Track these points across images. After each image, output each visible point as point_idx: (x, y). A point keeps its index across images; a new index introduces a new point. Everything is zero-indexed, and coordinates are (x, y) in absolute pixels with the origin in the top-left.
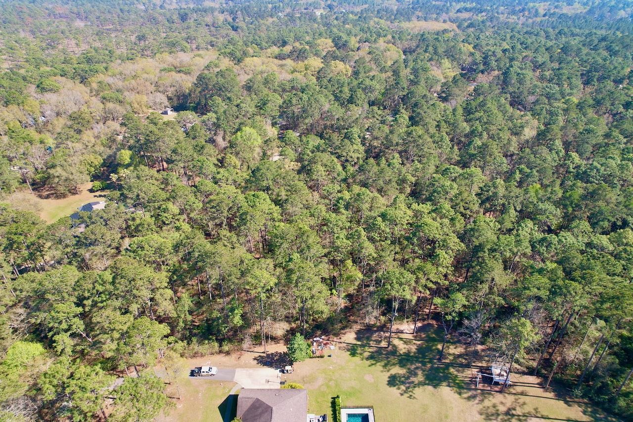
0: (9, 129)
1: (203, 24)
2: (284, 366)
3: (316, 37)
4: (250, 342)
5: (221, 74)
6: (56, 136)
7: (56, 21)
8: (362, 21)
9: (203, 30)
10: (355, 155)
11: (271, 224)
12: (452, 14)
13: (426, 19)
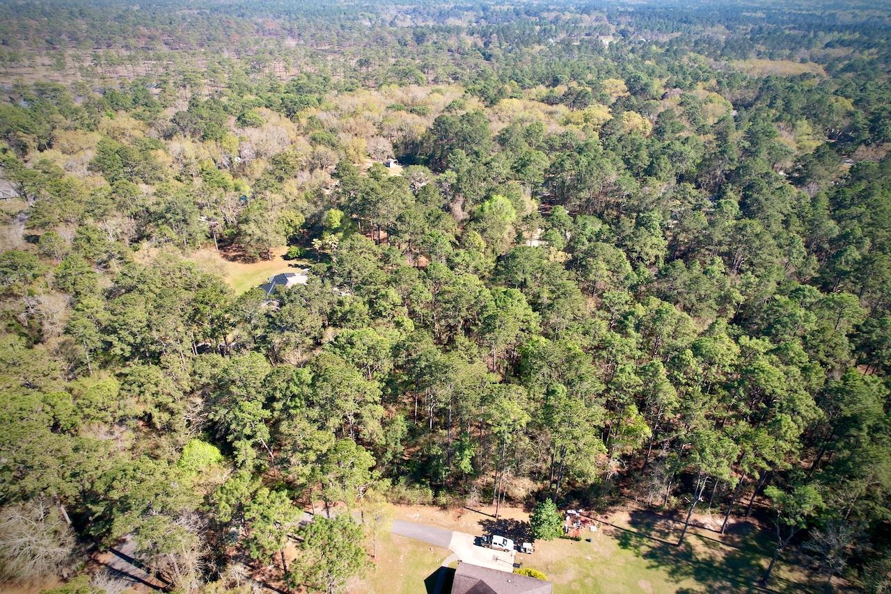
0: (203, 170)
1: (446, 48)
2: (522, 542)
3: (602, 76)
4: (477, 498)
5: (467, 118)
6: (254, 183)
7: (266, 38)
8: (670, 56)
9: (445, 56)
10: (653, 252)
11: (525, 337)
12: (817, 50)
13: (771, 57)
